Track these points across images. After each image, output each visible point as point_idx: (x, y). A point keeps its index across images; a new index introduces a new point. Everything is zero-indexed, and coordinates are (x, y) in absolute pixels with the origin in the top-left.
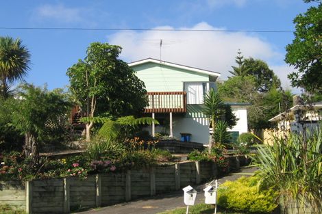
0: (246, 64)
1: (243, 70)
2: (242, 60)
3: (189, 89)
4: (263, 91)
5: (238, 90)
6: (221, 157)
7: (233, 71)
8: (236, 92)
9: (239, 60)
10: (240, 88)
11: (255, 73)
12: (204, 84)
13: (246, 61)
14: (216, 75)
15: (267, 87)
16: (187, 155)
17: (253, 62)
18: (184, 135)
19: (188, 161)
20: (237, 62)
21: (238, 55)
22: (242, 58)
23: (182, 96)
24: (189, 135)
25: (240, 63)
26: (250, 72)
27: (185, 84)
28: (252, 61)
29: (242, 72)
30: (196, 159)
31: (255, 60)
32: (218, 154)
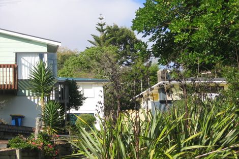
0: (108, 32)
1: (105, 39)
2: (104, 27)
3: (23, 61)
4: (129, 64)
5: (96, 63)
6: (49, 144)
7: (93, 40)
8: (94, 66)
9: (100, 27)
10: (98, 60)
11: (120, 43)
12: (41, 55)
13: (109, 28)
14: (56, 44)
15: (133, 60)
16: (7, 142)
17: (118, 30)
18: (15, 118)
19: (7, 149)
20: (98, 29)
21: (100, 21)
22: (104, 24)
23: (11, 69)
24: (22, 117)
25: (102, 31)
26: (114, 42)
27: (18, 55)
28: (116, 29)
29: (104, 41)
30: (18, 147)
31: (119, 27)
32: (47, 140)
